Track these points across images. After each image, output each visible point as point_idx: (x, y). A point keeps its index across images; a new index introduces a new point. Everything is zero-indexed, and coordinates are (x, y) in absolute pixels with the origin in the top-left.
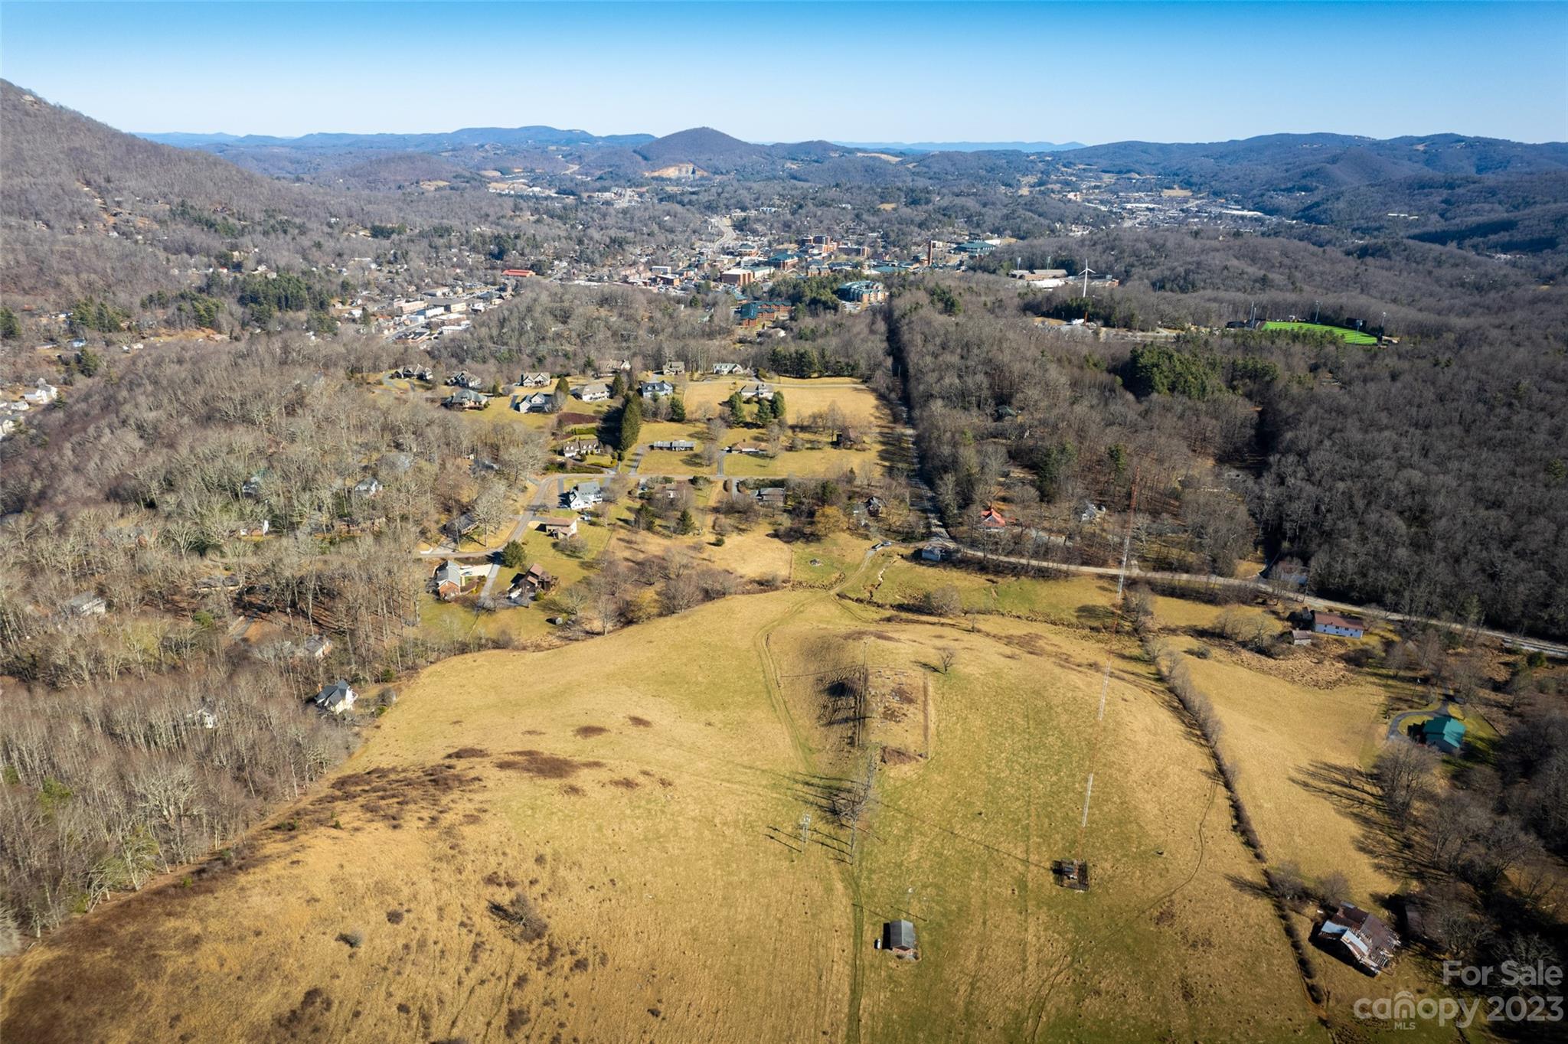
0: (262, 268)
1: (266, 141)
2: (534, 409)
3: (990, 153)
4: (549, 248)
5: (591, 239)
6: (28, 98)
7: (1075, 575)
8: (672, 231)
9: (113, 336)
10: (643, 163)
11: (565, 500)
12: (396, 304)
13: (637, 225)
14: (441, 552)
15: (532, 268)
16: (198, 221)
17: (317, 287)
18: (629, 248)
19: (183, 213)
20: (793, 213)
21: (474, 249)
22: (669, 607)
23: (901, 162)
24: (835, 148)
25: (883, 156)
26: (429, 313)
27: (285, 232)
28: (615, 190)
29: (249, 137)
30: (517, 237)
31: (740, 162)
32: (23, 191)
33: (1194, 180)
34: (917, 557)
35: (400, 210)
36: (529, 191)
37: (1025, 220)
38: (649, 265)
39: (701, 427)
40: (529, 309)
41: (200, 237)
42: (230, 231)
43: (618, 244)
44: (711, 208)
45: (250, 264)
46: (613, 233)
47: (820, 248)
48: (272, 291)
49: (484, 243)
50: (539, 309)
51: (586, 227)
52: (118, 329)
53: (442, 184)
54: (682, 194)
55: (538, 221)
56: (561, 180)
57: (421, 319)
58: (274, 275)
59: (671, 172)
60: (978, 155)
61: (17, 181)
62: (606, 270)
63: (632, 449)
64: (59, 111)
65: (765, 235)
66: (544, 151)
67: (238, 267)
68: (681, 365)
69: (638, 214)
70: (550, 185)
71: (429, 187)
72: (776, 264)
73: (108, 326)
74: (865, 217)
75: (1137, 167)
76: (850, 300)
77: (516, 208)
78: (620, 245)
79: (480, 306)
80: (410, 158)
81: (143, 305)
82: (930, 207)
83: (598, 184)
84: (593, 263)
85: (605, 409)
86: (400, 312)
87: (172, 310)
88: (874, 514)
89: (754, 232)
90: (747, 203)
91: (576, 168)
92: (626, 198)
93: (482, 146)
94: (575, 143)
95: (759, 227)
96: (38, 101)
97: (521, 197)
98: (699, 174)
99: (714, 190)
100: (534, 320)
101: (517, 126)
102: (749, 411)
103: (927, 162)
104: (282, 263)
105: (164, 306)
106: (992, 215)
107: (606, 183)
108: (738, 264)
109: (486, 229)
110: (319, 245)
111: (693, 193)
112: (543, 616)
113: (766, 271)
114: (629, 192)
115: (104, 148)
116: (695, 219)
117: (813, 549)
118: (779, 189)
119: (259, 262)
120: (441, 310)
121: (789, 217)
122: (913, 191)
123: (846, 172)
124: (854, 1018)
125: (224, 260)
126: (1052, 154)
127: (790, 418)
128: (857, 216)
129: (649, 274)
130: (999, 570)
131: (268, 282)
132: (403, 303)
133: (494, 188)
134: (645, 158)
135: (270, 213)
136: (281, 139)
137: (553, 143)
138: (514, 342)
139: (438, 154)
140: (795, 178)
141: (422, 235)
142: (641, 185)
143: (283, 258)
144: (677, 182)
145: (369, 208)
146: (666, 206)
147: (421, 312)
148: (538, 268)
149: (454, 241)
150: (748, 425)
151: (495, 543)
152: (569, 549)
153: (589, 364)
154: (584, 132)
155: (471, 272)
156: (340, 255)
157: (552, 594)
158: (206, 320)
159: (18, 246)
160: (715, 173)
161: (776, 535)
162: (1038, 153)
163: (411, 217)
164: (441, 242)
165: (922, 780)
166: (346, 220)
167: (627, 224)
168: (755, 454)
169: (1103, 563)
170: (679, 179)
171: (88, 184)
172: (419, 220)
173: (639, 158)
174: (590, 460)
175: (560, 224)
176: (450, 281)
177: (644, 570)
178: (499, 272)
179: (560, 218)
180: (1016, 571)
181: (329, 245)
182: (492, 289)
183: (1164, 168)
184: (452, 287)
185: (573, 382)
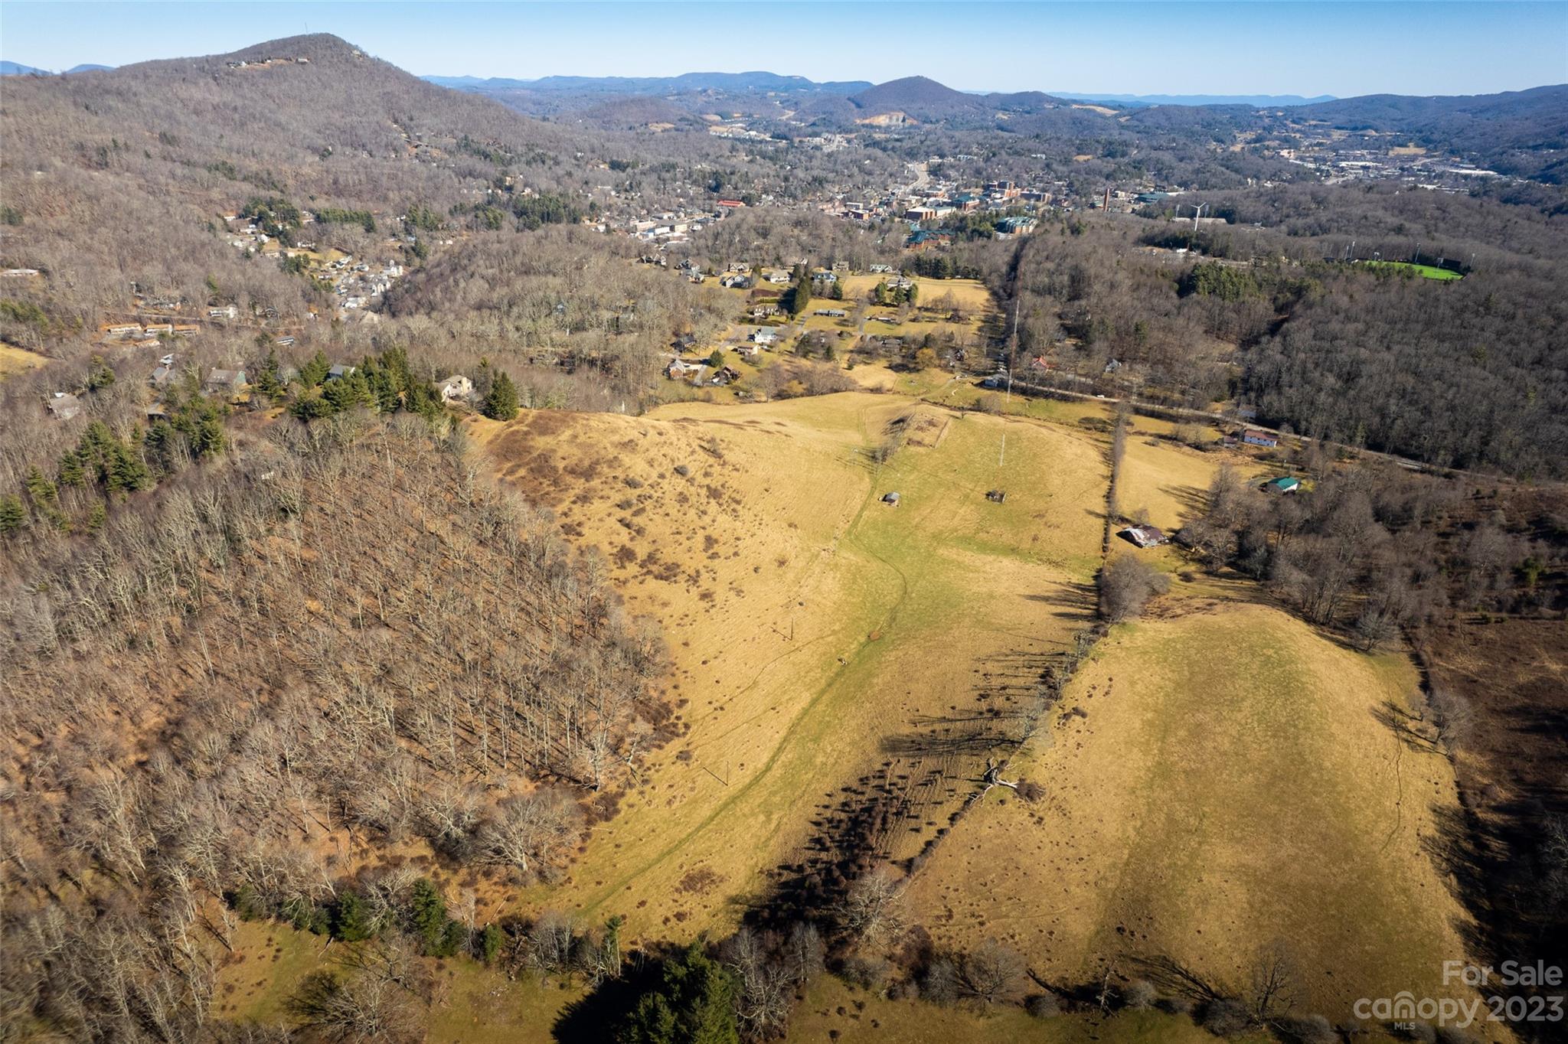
0: (528, 191)
1: (509, 84)
2: (736, 285)
3: (1213, 108)
4: (758, 184)
5: (796, 177)
6: (356, 52)
7: (1087, 400)
8: (870, 174)
9: (434, 233)
10: (856, 110)
11: (752, 337)
12: (632, 223)
13: (839, 167)
14: (671, 356)
15: (743, 199)
16: (478, 152)
17: (572, 206)
18: (828, 186)
19: (466, 145)
20: (987, 160)
21: (695, 183)
22: (810, 392)
23: (1116, 116)
24: (1050, 99)
25: (1099, 109)
26: (658, 231)
27: (543, 162)
28: (825, 135)
29: (494, 79)
30: (732, 173)
31: (950, 111)
32: (352, 127)
33: (1435, 137)
34: (982, 385)
35: (634, 147)
36: (746, 135)
37: (1214, 175)
38: (844, 202)
39: (852, 304)
40: (738, 226)
41: (480, 165)
42: (502, 161)
43: (819, 182)
44: (912, 155)
45: (519, 187)
46: (815, 173)
47: (1003, 193)
48: (537, 208)
49: (704, 178)
50: (745, 226)
51: (793, 168)
52: (436, 228)
53: (668, 126)
54: (887, 141)
55: (751, 161)
56: (776, 125)
57: (651, 235)
58: (537, 196)
59: (882, 120)
60: (1197, 110)
61: (348, 119)
62: (806, 204)
63: (802, 314)
64: (377, 63)
65: (956, 180)
66: (764, 97)
67: (510, 189)
68: (846, 264)
69: (842, 157)
70: (766, 130)
71: (657, 128)
72: (959, 205)
73: (431, 227)
74: (1055, 166)
75: (1378, 123)
76: (1005, 232)
77: (733, 149)
78: (821, 183)
79: (698, 227)
80: (640, 102)
81: (451, 212)
82: (1126, 160)
83: (810, 130)
84: (795, 198)
85: (785, 289)
86: (635, 229)
87: (470, 217)
88: (961, 359)
89: (947, 178)
90: (946, 150)
91: (792, 114)
92: (838, 142)
93: (705, 91)
94: (793, 89)
95: (952, 173)
96: (363, 55)
97: (738, 140)
98: (908, 122)
99: (918, 138)
100: (741, 235)
101: (739, 72)
102: (888, 297)
103: (1140, 116)
104: (543, 187)
105: (464, 214)
106: (1184, 169)
107: (816, 129)
108: (924, 204)
109: (706, 166)
110: (570, 174)
111: (897, 140)
112: (732, 392)
113: (948, 211)
114: (838, 138)
115: (408, 92)
116: (893, 163)
117: (913, 376)
118: (980, 138)
119: (526, 185)
120: (667, 229)
121: (981, 164)
122: (1111, 143)
123: (1054, 124)
124: (860, 516)
125: (499, 183)
126: (1287, 109)
127: (919, 303)
128: (1048, 166)
129: (843, 209)
130: (1035, 394)
131: (534, 201)
132: (637, 222)
133: (714, 131)
134: (859, 106)
135: (530, 147)
136: (521, 82)
137: (772, 89)
138: (724, 251)
139: (664, 98)
140: (1002, 129)
141: (653, 169)
142: (851, 132)
143: (543, 184)
144: (887, 129)
145: (608, 145)
146: (870, 150)
147: (652, 230)
148: (747, 200)
149: (679, 175)
150: (887, 305)
151: (706, 354)
152: (752, 362)
153: (778, 259)
154: (803, 79)
155: (692, 201)
156: (587, 183)
157: (738, 382)
158: (493, 225)
159: (361, 169)
160: (925, 122)
161: (890, 367)
162: (1270, 108)
163: (643, 154)
164: (667, 176)
165: (927, 455)
166: (590, 155)
167: (830, 166)
168: (888, 322)
169: (1111, 396)
170: (889, 127)
171: (396, 122)
172: (649, 157)
173: (853, 106)
174: (771, 318)
175: (770, 164)
176: (675, 208)
177: (797, 376)
178: (714, 202)
179: (771, 159)
180: (1048, 396)
181: (578, 174)
182: (709, 216)
183: (1409, 124)
184: (676, 212)
185: (765, 271)
